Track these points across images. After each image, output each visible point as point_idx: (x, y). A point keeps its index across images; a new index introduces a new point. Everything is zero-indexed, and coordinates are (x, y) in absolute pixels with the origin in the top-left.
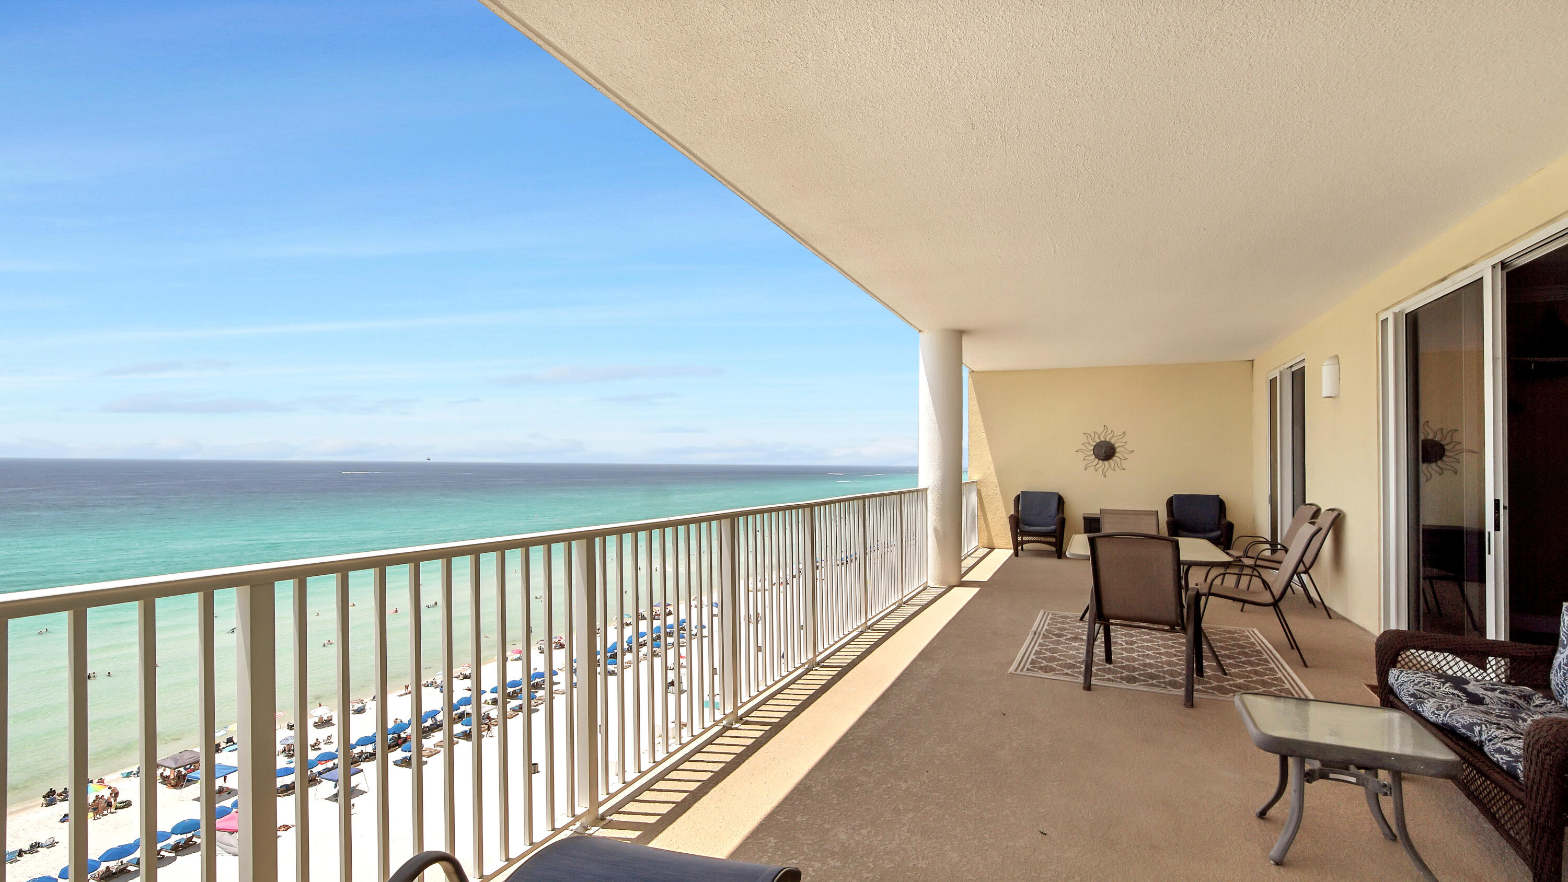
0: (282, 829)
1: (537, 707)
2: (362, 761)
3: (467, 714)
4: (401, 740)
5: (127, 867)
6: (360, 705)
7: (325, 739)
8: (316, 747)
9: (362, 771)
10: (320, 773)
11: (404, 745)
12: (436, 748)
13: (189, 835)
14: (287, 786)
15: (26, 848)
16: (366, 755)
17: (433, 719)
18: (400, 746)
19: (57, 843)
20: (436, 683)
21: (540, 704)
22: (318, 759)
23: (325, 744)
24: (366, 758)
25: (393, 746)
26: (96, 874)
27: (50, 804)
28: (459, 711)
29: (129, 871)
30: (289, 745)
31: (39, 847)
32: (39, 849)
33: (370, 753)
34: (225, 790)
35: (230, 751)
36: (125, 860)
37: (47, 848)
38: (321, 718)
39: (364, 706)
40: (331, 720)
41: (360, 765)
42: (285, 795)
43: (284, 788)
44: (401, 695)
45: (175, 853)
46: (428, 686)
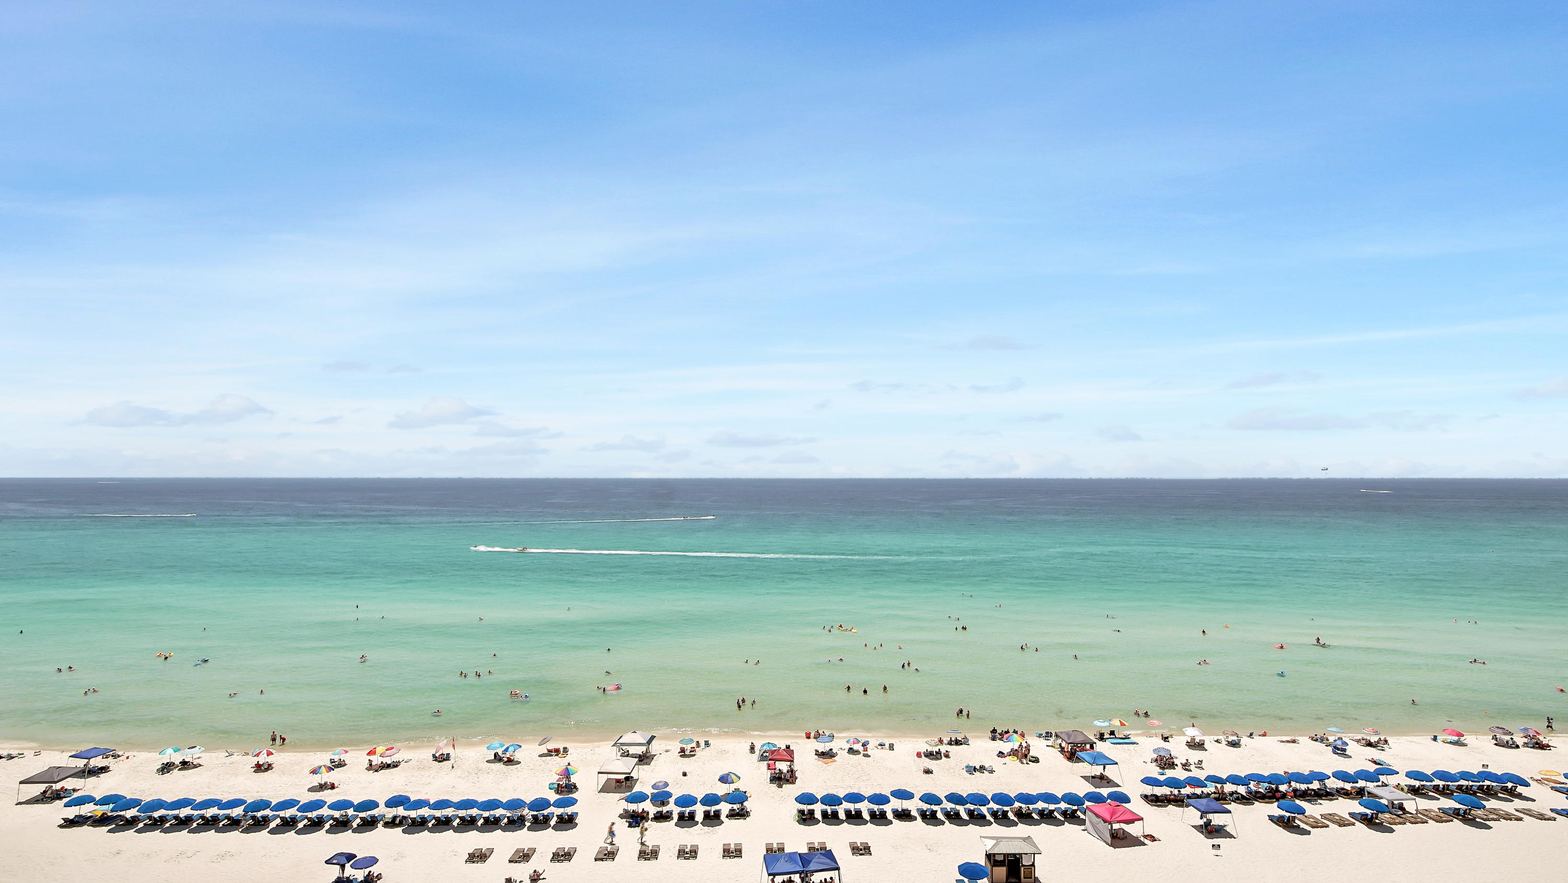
0: (1149, 839)
2: (1232, 801)
3: (1369, 793)
4: (1279, 794)
5: (1032, 813)
6: (1235, 738)
7: (1196, 762)
8: (1187, 767)
9: (1229, 812)
10: (1188, 797)
11: (1281, 801)
12: (1322, 820)
13: (1075, 808)
14: (1156, 796)
15: (978, 767)
16: (1237, 795)
17: (1321, 783)
18: (1278, 800)
19: (995, 772)
20: (1328, 740)
22: (1187, 781)
23: (1196, 767)
24: (1238, 799)
25: (1270, 798)
26: (1013, 808)
27: (994, 739)
28: (1358, 785)
29: (1033, 818)
30: (1160, 756)
31: (984, 769)
32: (985, 771)
33: (1241, 795)
34: (1105, 778)
35: (1112, 743)
36: (1031, 807)
37: (989, 773)
38: (1193, 739)
39: (1240, 740)
40: (1203, 744)
41: (1230, 804)
42: (1155, 805)
43: (1154, 798)
44: (1282, 742)
45: (1064, 818)
46: (1316, 740)
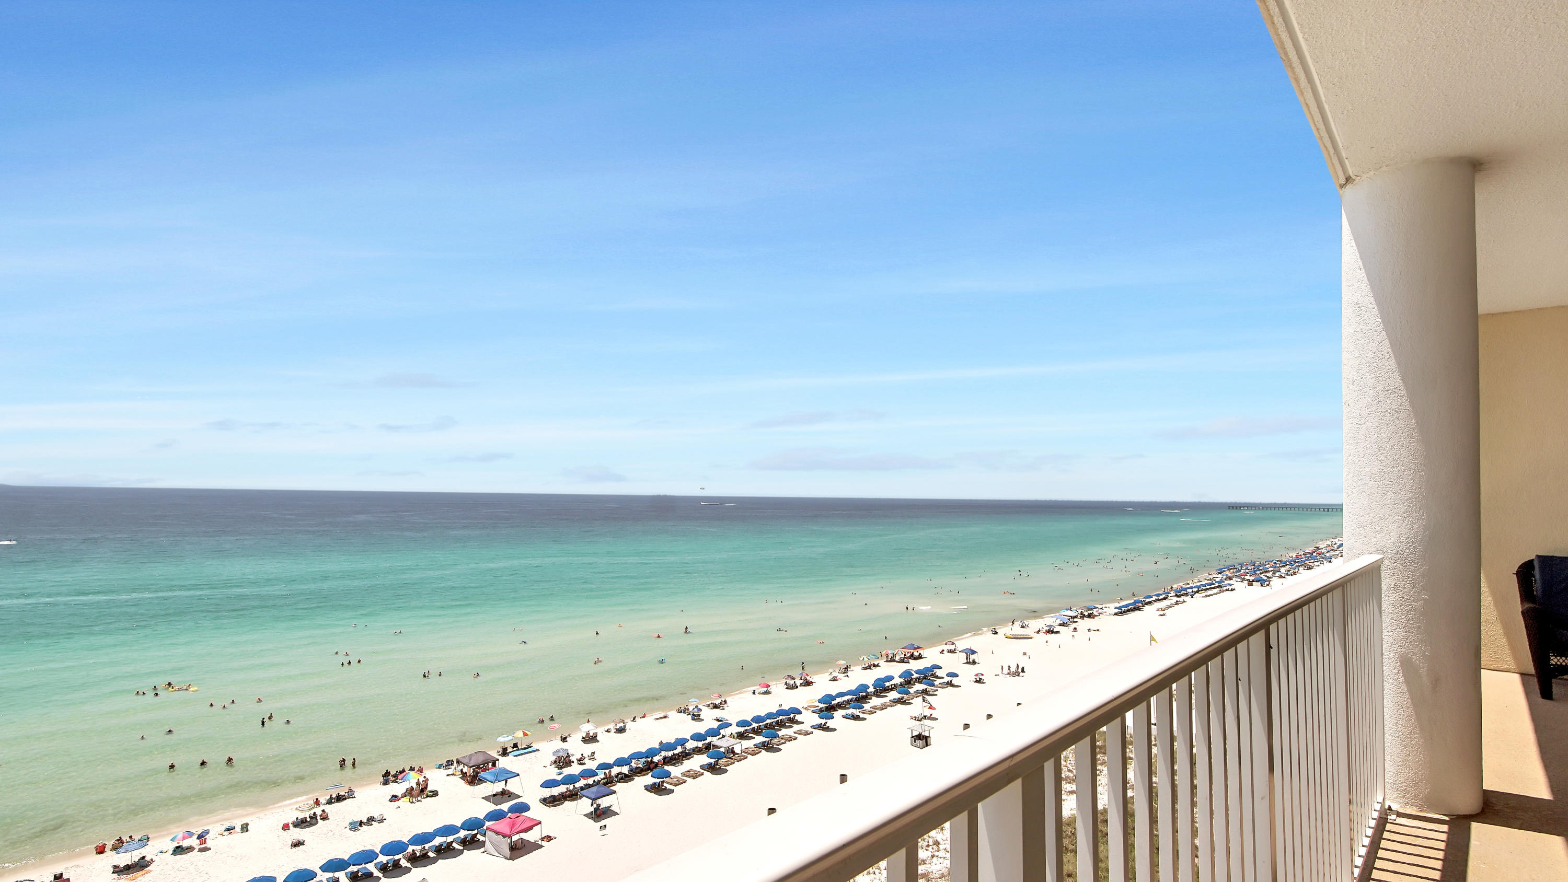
0: (546, 840)
1: (780, 747)
2: (618, 782)
3: (713, 746)
4: (653, 764)
5: (428, 852)
6: (622, 725)
7: (590, 755)
8: (581, 762)
9: (615, 792)
10: (582, 789)
11: (655, 771)
12: (683, 778)
13: (476, 832)
14: (554, 796)
15: (365, 820)
16: (621, 776)
17: (683, 747)
18: (652, 770)
19: (385, 819)
20: (688, 710)
21: (783, 743)
22: (581, 775)
23: (589, 759)
24: (622, 779)
25: (646, 770)
26: (406, 854)
27: (386, 783)
28: (706, 742)
29: (429, 857)
30: (559, 757)
31: (373, 821)
32: (373, 823)
33: (625, 774)
34: (507, 793)
35: (514, 756)
36: (427, 846)
37: (379, 823)
38: (588, 734)
39: (625, 726)
40: (596, 736)
41: (616, 785)
42: (552, 806)
43: (551, 799)
44: (657, 719)
45: (463, 846)
46: (681, 712)
